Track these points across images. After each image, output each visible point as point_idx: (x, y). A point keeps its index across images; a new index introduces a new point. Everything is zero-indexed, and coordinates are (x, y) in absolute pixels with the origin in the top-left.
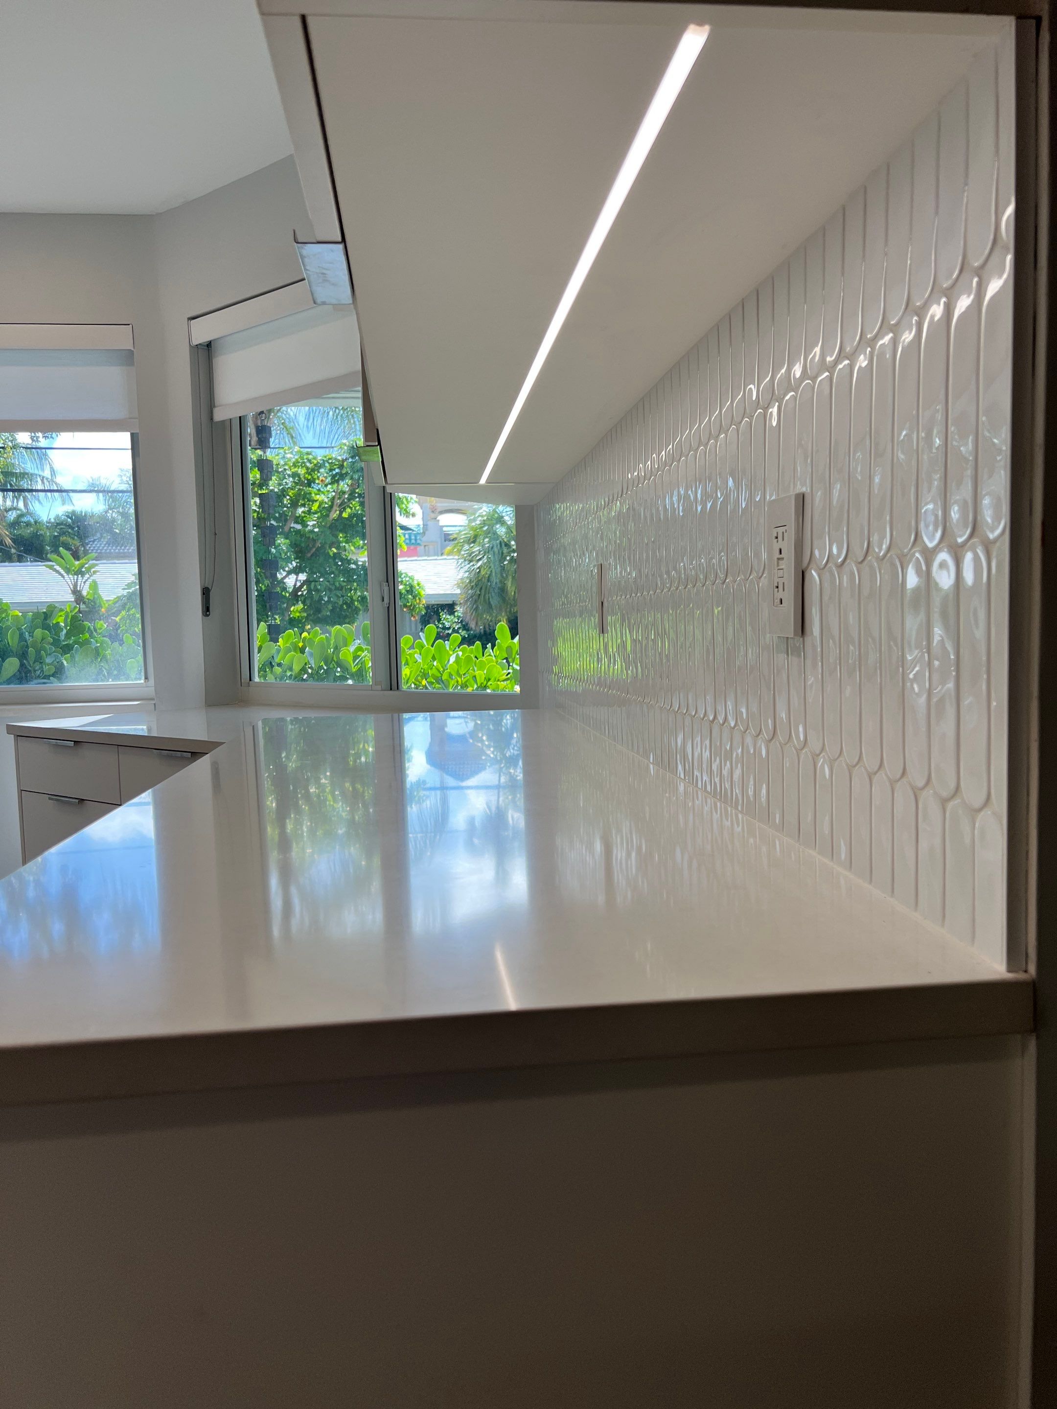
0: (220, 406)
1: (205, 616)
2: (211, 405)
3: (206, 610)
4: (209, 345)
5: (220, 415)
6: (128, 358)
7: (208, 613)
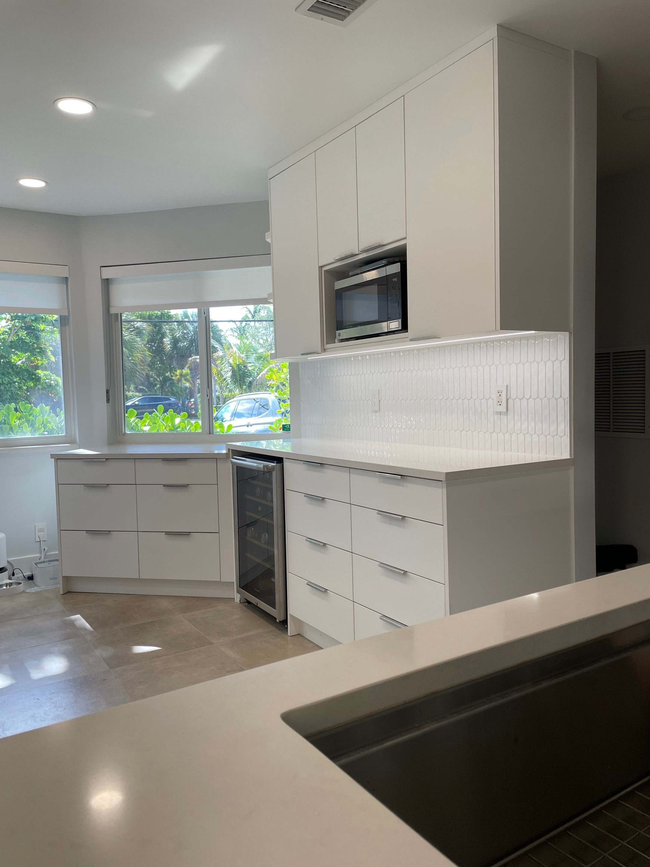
0: (112, 307)
1: (107, 403)
2: (109, 305)
3: (108, 401)
4: (107, 280)
5: (113, 311)
6: (65, 280)
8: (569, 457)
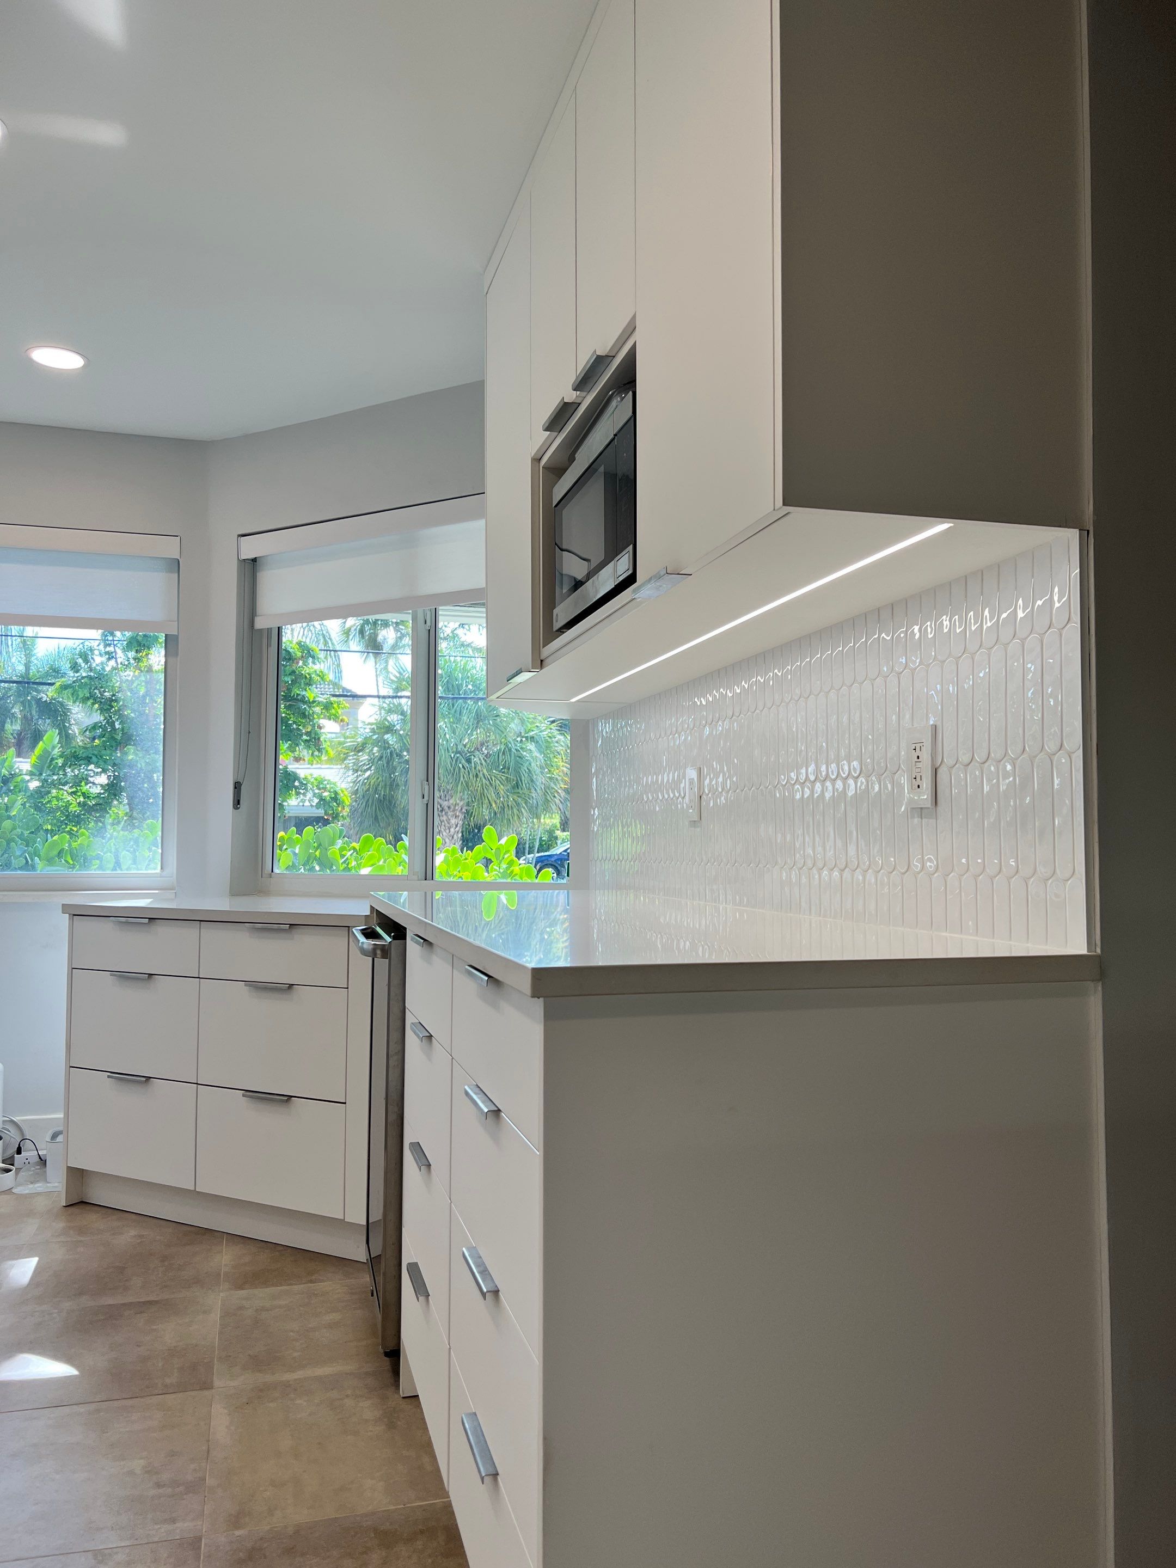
0: (261, 616)
1: (235, 809)
2: (253, 613)
3: (237, 803)
4: (254, 560)
5: (260, 624)
6: (175, 565)
7: (239, 806)
8: (1083, 951)
